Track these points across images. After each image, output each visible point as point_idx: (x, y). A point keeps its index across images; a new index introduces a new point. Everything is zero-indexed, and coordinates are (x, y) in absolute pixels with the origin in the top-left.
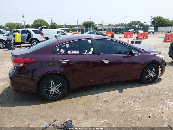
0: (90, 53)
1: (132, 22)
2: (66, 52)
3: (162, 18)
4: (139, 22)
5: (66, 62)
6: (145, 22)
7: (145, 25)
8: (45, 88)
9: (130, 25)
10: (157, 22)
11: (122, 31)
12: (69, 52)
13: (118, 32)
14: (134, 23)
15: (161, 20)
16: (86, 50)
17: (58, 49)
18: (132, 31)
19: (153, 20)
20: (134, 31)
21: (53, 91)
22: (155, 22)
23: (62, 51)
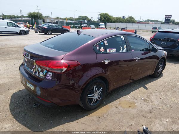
0: (124, 51)
1: (81, 17)
2: (106, 51)
3: (107, 14)
4: (87, 17)
5: (108, 63)
6: (92, 18)
7: (93, 21)
8: (88, 96)
9: (78, 19)
10: (103, 19)
11: (76, 26)
12: (108, 51)
13: (72, 27)
14: (82, 18)
15: (107, 17)
16: (121, 48)
17: (98, 48)
18: (85, 26)
19: (100, 16)
20: (86, 26)
21: (95, 98)
22: (102, 18)
23: (102, 50)
